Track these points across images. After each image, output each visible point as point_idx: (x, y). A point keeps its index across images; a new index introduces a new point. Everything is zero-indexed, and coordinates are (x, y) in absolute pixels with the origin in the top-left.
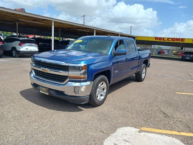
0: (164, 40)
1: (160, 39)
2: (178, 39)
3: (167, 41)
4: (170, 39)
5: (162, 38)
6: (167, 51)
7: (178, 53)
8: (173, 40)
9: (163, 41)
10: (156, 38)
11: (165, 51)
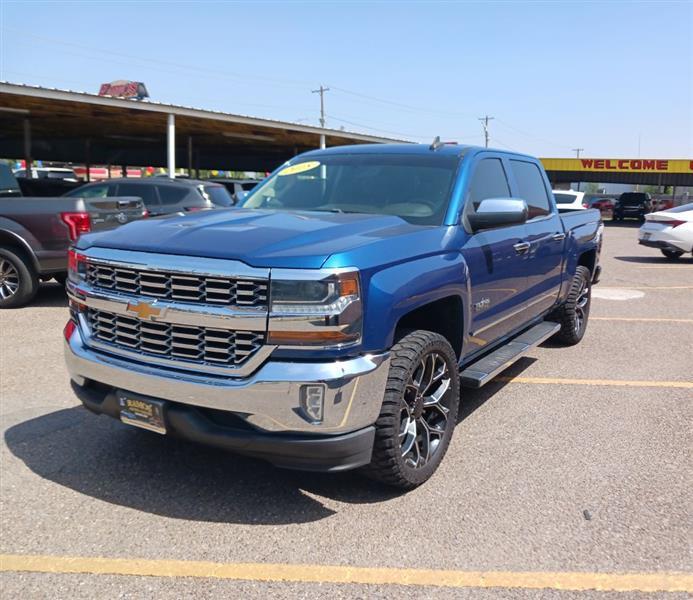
0: (608, 166)
1: (598, 163)
2: (649, 164)
3: (618, 170)
4: (628, 165)
5: (603, 161)
8: (636, 165)
9: (605, 170)
10: (586, 162)
11: (612, 201)
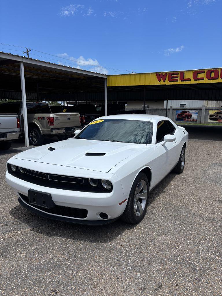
0: (183, 79)
4: (204, 75)
6: (196, 111)
7: (219, 115)
10: (160, 76)
11: (191, 111)
